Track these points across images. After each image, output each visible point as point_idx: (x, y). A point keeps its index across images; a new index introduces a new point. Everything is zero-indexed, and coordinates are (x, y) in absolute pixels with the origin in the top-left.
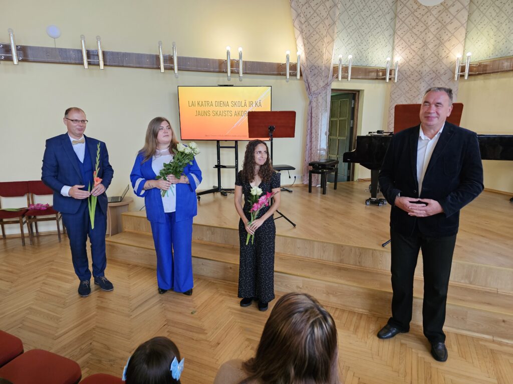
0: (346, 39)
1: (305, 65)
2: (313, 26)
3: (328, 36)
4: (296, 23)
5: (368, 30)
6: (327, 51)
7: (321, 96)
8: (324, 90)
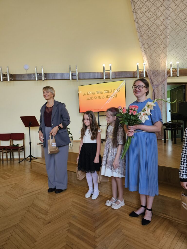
0: (175, 55)
1: (149, 70)
2: (153, 50)
3: (163, 53)
6: (162, 61)
7: (160, 86)
8: (162, 83)
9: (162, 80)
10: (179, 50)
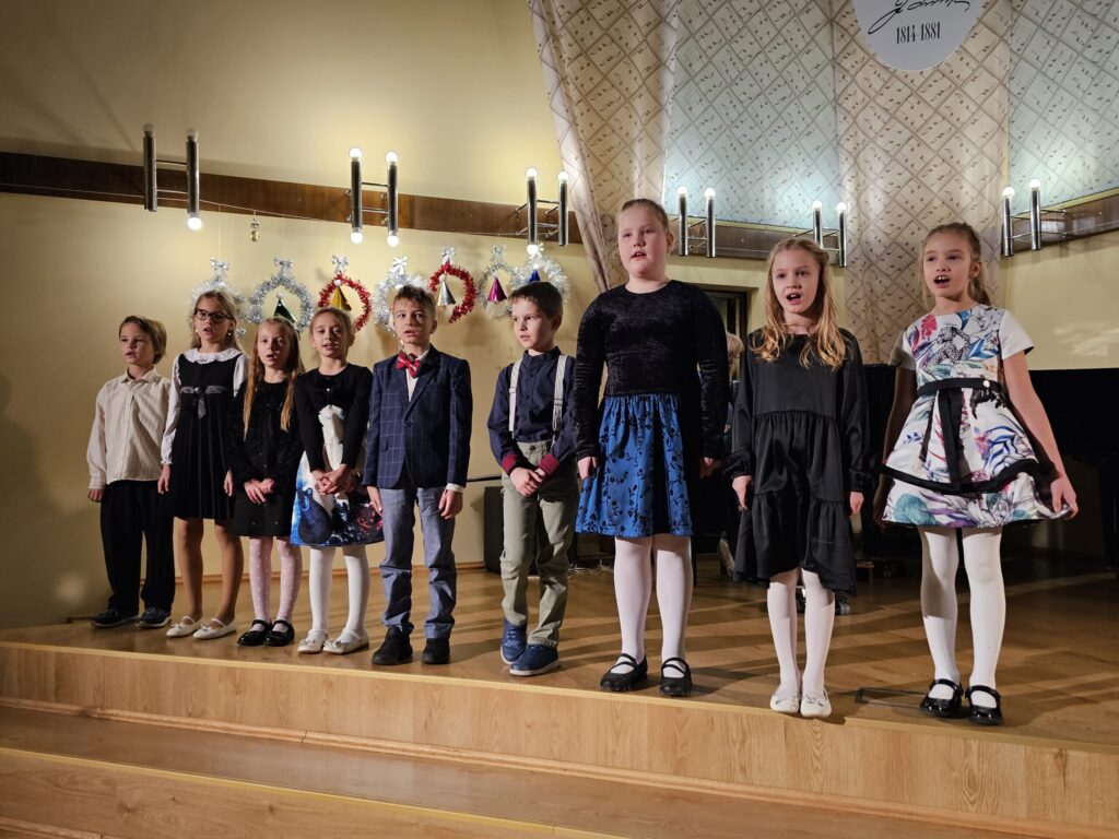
0: (698, 152)
3: (646, 139)
4: (558, 100)
5: (757, 131)
6: (643, 177)
10: (715, 134)
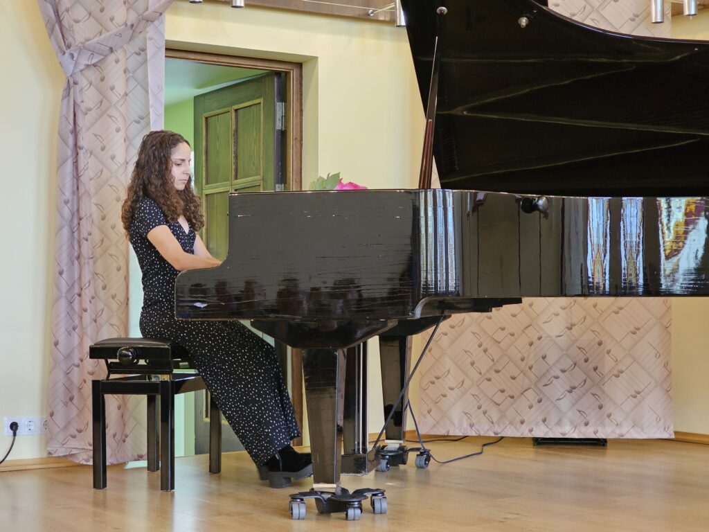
7: (117, 61)
8: (132, 38)
9: (133, 18)
